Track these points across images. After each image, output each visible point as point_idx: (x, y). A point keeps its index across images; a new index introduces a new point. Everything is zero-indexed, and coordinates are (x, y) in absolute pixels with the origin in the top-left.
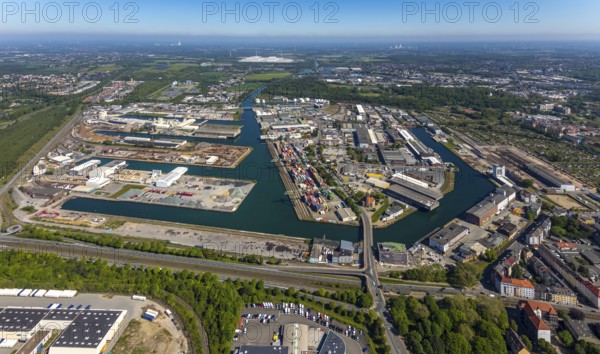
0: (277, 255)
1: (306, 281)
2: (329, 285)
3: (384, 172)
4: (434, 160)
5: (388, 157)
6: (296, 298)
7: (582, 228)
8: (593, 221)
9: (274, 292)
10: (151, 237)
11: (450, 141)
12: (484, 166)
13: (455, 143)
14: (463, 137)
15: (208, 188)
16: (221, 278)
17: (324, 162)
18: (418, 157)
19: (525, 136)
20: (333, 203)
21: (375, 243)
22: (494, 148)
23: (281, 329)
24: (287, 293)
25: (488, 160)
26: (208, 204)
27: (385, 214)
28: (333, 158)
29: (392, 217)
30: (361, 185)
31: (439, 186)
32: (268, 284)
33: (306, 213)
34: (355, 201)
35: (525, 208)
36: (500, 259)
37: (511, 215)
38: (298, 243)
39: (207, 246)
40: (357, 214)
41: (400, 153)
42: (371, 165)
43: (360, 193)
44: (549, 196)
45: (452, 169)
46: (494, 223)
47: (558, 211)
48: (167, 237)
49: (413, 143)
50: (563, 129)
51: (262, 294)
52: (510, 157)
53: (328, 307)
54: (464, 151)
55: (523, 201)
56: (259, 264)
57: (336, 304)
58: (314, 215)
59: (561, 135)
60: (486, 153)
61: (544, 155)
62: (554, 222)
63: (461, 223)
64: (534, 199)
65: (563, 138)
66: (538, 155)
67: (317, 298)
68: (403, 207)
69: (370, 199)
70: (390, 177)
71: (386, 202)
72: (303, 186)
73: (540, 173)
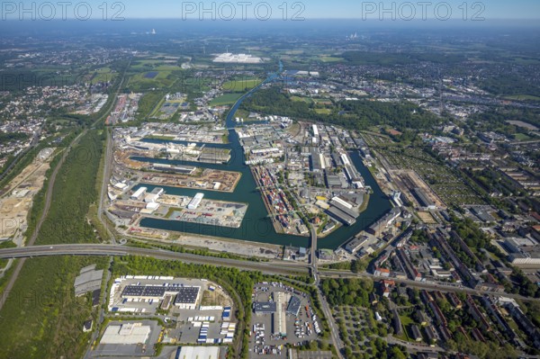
0: (266, 256)
1: (282, 271)
2: (293, 272)
3: (327, 195)
4: (360, 185)
5: (331, 182)
6: (278, 279)
7: (427, 236)
9: (267, 276)
10: (197, 245)
11: (374, 165)
12: (389, 189)
13: (377, 167)
15: (220, 210)
16: (240, 269)
17: (289, 186)
18: (350, 181)
19: (424, 160)
20: (295, 220)
21: (318, 248)
22: (400, 172)
23: (272, 294)
24: (273, 277)
25: (393, 183)
26: (223, 223)
27: (324, 228)
28: (296, 183)
29: (328, 231)
30: (312, 206)
31: (358, 206)
32: (264, 272)
33: (280, 228)
34: (308, 219)
35: (402, 223)
36: (378, 257)
37: (393, 228)
38: (276, 248)
39: (229, 251)
40: (309, 229)
41: (339, 178)
42: (319, 189)
43: (312, 214)
44: (419, 213)
45: (369, 192)
46: (382, 233)
48: (206, 245)
49: (349, 168)
51: (261, 278)
52: (408, 180)
53: (293, 283)
54: (380, 175)
55: (403, 217)
56: (258, 261)
57: (297, 282)
58: (285, 229)
59: (447, 159)
60: (394, 177)
61: (429, 179)
63: (365, 234)
65: (447, 162)
66: (425, 178)
67: (288, 279)
68: (335, 223)
69: (317, 219)
70: (330, 200)
71: (326, 219)
72: (277, 207)
73: (420, 196)
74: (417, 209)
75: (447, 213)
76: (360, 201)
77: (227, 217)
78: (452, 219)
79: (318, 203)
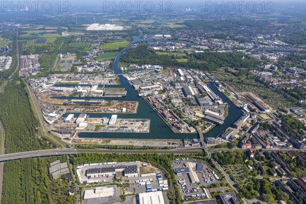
0: (173, 146)
3: (201, 110)
4: (220, 102)
5: (201, 102)
6: (185, 156)
7: (268, 126)
8: (272, 123)
10: (124, 144)
11: (226, 91)
12: (239, 103)
13: (228, 92)
14: (231, 88)
17: (174, 107)
18: (213, 101)
19: (256, 86)
20: (185, 125)
22: (243, 93)
25: (241, 100)
27: (205, 128)
28: (178, 105)
29: (208, 129)
30: (193, 117)
31: (223, 114)
33: (176, 130)
34: (193, 124)
35: (252, 121)
36: (243, 139)
37: (247, 124)
40: (195, 129)
41: (206, 100)
42: (195, 107)
43: (194, 121)
44: (261, 115)
45: (227, 106)
46: (242, 127)
47: (263, 121)
49: (210, 93)
50: (272, 81)
52: (250, 98)
53: (195, 158)
54: (232, 96)
55: (251, 118)
59: (270, 84)
60: (240, 96)
61: (262, 96)
62: (261, 125)
63: (231, 128)
64: (255, 116)
65: (271, 86)
66: (260, 96)
68: (211, 125)
69: (200, 123)
70: (204, 112)
71: (204, 123)
72: (171, 119)
73: (260, 105)
74: (259, 113)
75: (277, 113)
76: (223, 112)
77: (139, 127)
78: (280, 116)
79: (197, 114)
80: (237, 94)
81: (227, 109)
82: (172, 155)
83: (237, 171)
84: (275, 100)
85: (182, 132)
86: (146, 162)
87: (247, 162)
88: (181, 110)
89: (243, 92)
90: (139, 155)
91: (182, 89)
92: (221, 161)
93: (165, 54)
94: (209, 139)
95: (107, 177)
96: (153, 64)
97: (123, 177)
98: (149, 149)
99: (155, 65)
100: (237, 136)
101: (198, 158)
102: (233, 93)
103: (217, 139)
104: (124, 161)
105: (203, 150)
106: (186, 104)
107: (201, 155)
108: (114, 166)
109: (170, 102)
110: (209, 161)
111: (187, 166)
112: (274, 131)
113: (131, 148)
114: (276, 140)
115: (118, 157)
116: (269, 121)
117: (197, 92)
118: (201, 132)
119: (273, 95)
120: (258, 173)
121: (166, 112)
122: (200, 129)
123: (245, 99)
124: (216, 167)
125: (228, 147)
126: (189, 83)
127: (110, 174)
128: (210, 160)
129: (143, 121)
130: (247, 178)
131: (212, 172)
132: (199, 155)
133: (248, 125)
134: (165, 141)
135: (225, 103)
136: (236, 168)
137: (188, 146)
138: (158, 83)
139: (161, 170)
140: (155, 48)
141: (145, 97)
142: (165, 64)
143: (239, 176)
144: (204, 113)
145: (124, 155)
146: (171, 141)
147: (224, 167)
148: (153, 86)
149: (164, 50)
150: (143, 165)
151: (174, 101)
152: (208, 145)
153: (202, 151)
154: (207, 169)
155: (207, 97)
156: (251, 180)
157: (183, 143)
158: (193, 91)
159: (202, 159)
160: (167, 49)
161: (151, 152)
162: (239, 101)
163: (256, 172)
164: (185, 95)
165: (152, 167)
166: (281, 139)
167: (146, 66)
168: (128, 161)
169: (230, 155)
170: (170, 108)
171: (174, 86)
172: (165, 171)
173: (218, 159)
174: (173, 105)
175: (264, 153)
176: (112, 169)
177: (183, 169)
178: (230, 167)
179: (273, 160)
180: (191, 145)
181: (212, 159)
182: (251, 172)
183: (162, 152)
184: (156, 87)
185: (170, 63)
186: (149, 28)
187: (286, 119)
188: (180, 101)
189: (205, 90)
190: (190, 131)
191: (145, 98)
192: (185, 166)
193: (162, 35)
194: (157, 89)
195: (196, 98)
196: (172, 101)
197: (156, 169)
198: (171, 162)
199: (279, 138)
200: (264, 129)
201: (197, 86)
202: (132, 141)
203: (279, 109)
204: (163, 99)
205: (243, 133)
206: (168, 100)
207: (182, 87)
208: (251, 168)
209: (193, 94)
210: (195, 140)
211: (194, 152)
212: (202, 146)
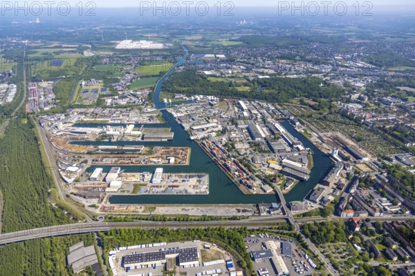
1: (263, 224)
3: (276, 159)
4: (301, 147)
5: (276, 148)
6: (263, 231)
7: (371, 182)
8: (375, 177)
11: (305, 131)
12: (326, 149)
13: (309, 132)
17: (240, 155)
18: (291, 146)
19: (345, 123)
22: (329, 134)
25: (327, 144)
28: (244, 152)
31: (306, 165)
35: (347, 174)
36: (340, 202)
37: (342, 179)
38: (251, 207)
41: (281, 144)
42: (267, 154)
44: (357, 165)
45: (311, 153)
46: (335, 184)
47: (362, 174)
50: (364, 116)
52: (338, 141)
54: (314, 139)
55: (346, 169)
57: (281, 231)
59: (363, 121)
60: (326, 138)
61: (354, 138)
62: (360, 180)
63: (321, 186)
64: (351, 167)
65: (363, 123)
66: (351, 138)
67: (272, 230)
69: (277, 179)
70: (281, 162)
71: (283, 178)
72: (237, 173)
73: (354, 151)
74: (355, 162)
75: (379, 163)
76: (306, 161)
77: (194, 186)
78: (384, 167)
79: (271, 165)
80: (321, 134)
81: (311, 156)
82: (245, 229)
83: (340, 253)
84: (373, 143)
85: (255, 193)
86: (209, 241)
87: (353, 239)
88: (250, 159)
89: (328, 132)
90: (198, 230)
91: (247, 128)
92: (315, 238)
93: (220, 80)
94: (293, 203)
95: (154, 268)
96: (206, 94)
97: (178, 267)
98: (212, 220)
99: (209, 95)
100: (331, 198)
101: (281, 234)
102: (316, 135)
103: (304, 203)
104: (177, 241)
105: (287, 220)
106: (255, 150)
107: (286, 229)
108: (163, 250)
109: (234, 147)
110: (298, 238)
111: (268, 248)
112: (381, 190)
113: (186, 219)
114: (386, 203)
115: (168, 234)
116: (371, 174)
117: (268, 134)
118: (281, 192)
119: (368, 136)
120: (370, 257)
121: (229, 163)
122: (279, 187)
123: (332, 143)
124: (310, 248)
125: (322, 215)
126: (255, 120)
127: (159, 263)
128: (299, 236)
129: (199, 177)
130: (355, 264)
131: (304, 256)
132: (282, 229)
133: (343, 181)
134: (232, 207)
135: (308, 149)
136: (338, 249)
137: (265, 214)
138: (215, 121)
139: (231, 254)
140: (207, 73)
141: (198, 140)
142: (221, 94)
143: (345, 262)
144: (281, 164)
145: (177, 231)
146: (241, 207)
147: (321, 247)
148: (208, 125)
149: (218, 75)
150: (204, 247)
151: (238, 146)
152: (293, 213)
153: (285, 221)
154: (296, 251)
155: (281, 140)
156: (362, 268)
157: (258, 209)
158: (263, 132)
159: (287, 234)
160: (222, 74)
161: (215, 225)
162: (325, 145)
163: (367, 254)
164: (253, 138)
165: (218, 249)
166: (391, 202)
167: (197, 97)
168: (183, 240)
169: (326, 228)
170: (234, 157)
171: (237, 125)
172: (237, 256)
173: (310, 234)
174: (238, 152)
175: (374, 225)
176: (160, 255)
177: (264, 251)
178: (329, 246)
179: (388, 236)
180: (269, 212)
181: (302, 235)
182: (360, 254)
183: (230, 225)
184: (213, 127)
185: (227, 92)
186: (196, 46)
187: (394, 171)
188: (247, 146)
189: (278, 130)
190: (265, 191)
191: (199, 142)
192: (265, 246)
193: (213, 56)
194: (215, 129)
195: (267, 142)
196: (236, 145)
197: (224, 252)
198: (244, 240)
199: (388, 199)
200: (367, 187)
201: (267, 124)
202: (187, 208)
203: (379, 155)
204: (224, 143)
205: (338, 193)
206: (230, 146)
207: (246, 126)
208: (359, 248)
209: (264, 136)
210: (275, 205)
211: (274, 224)
212: (284, 214)
